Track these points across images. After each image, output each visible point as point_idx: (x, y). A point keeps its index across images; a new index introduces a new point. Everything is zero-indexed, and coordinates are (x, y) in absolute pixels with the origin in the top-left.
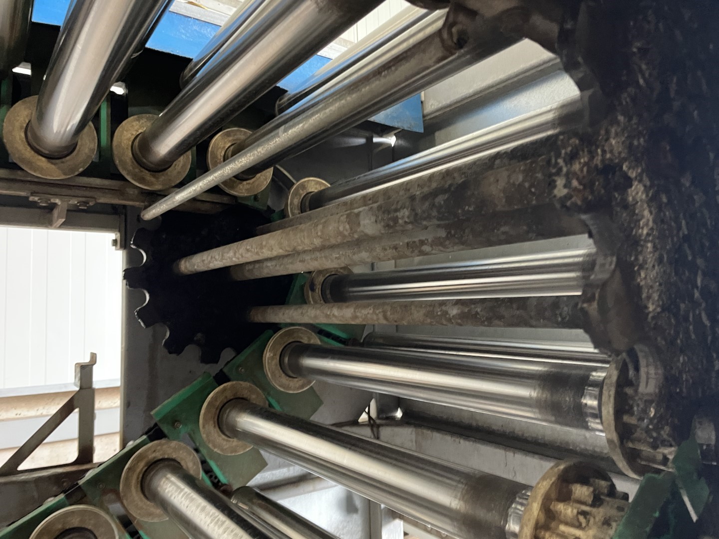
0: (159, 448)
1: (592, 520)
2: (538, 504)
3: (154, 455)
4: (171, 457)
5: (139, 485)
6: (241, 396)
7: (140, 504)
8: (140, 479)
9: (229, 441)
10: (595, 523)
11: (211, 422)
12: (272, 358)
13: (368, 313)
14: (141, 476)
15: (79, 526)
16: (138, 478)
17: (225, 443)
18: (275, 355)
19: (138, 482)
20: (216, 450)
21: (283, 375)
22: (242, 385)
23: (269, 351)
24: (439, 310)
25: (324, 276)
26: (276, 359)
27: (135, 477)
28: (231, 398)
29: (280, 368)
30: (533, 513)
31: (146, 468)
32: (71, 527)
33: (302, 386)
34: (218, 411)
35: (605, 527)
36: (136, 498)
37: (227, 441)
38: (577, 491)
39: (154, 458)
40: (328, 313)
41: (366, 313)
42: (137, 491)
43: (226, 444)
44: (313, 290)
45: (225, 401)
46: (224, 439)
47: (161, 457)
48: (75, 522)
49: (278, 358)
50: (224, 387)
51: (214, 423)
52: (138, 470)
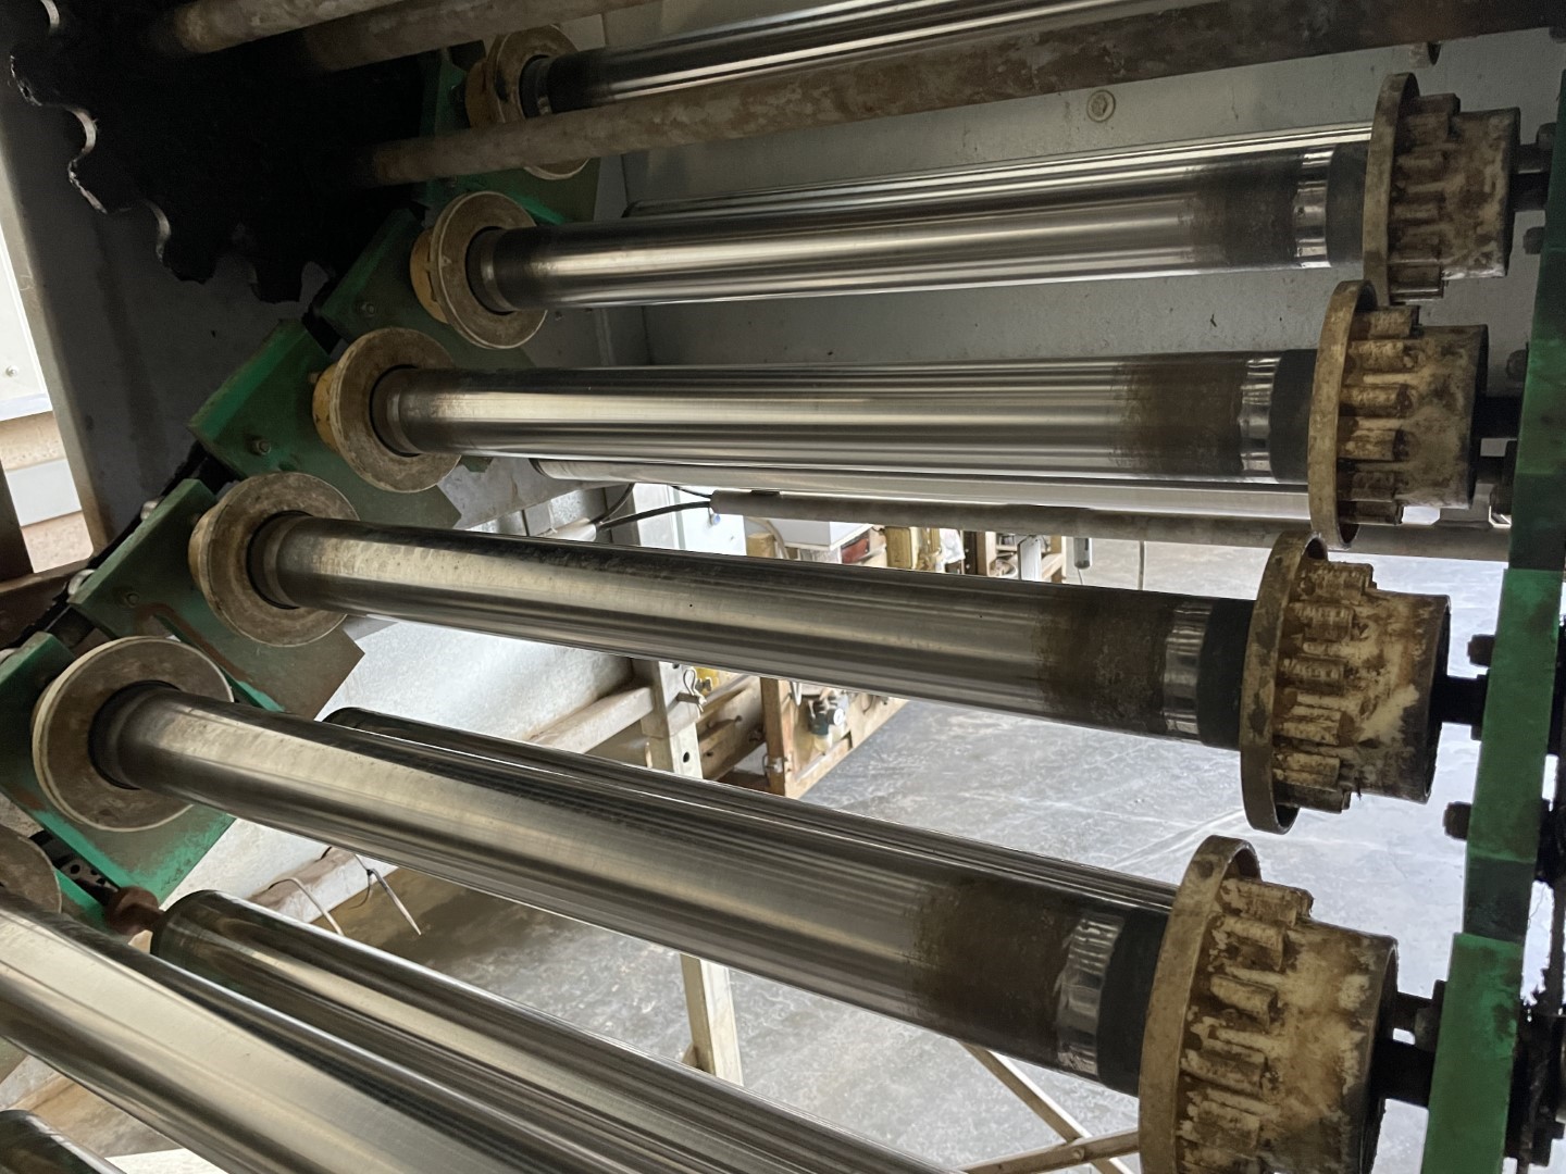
0: (266, 490)
1: (1421, 356)
2: (1342, 344)
3: (258, 507)
4: (294, 507)
5: (245, 576)
6: (407, 362)
7: (259, 615)
8: (243, 563)
9: (405, 464)
10: (1428, 358)
11: (360, 426)
12: (450, 270)
13: (789, 101)
14: (243, 554)
15: (141, 679)
16: (238, 561)
17: (396, 468)
18: (455, 261)
19: (240, 569)
20: (382, 485)
21: (480, 308)
22: (403, 335)
23: (443, 253)
24: (999, 61)
25: (521, 60)
26: (460, 270)
27: (232, 560)
28: (388, 366)
29: (470, 294)
30: (1337, 360)
31: (249, 538)
32: (125, 683)
33: (521, 334)
34: (368, 397)
35: (1449, 357)
36: (247, 604)
37: (400, 463)
38: (1381, 322)
39: (262, 512)
40: (657, 120)
41: (783, 100)
42: (244, 588)
43: (400, 471)
44: (504, 97)
45: (376, 374)
46: (392, 460)
47: (274, 511)
48: (132, 672)
49: (463, 269)
50: (369, 340)
51: (366, 425)
52: (235, 544)
